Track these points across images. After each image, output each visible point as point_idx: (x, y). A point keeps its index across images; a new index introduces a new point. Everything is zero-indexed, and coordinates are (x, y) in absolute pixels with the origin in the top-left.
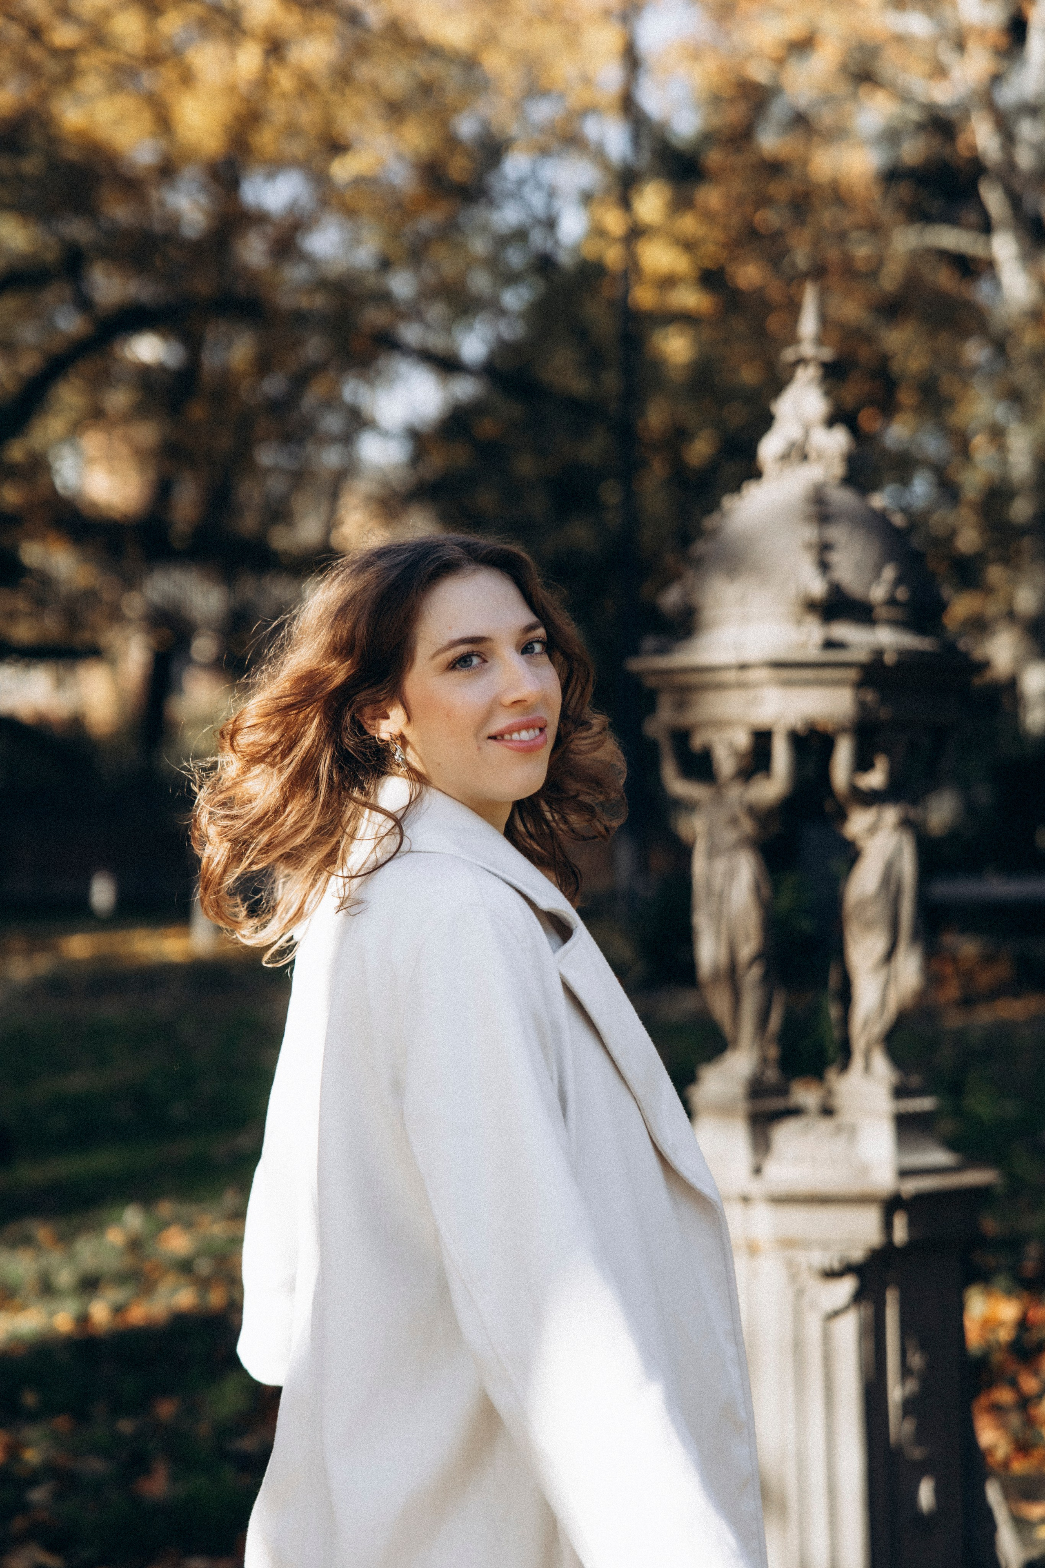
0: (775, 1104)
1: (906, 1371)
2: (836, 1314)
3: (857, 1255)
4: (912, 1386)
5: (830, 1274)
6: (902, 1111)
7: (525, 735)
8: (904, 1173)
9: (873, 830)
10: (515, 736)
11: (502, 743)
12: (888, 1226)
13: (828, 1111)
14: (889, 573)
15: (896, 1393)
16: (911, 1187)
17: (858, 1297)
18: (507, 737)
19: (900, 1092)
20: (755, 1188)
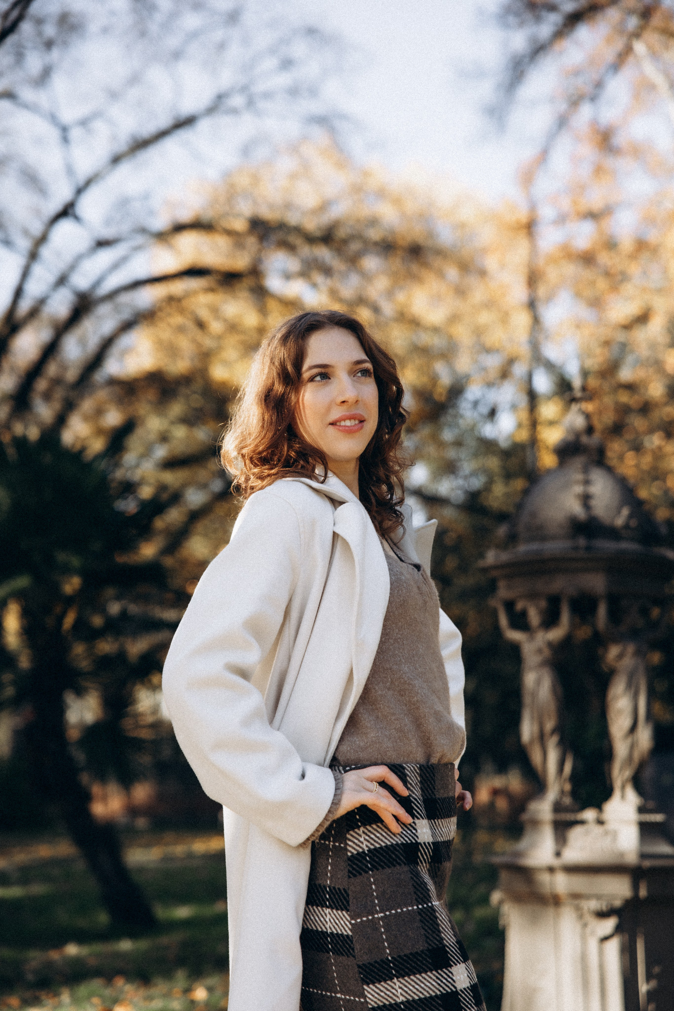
0: (569, 817)
1: (649, 977)
2: (605, 939)
3: (618, 903)
4: (653, 983)
5: (602, 915)
6: (643, 820)
7: (348, 423)
8: (643, 856)
9: (620, 656)
10: (343, 423)
11: (337, 427)
12: (635, 887)
13: (600, 822)
14: (625, 512)
15: (643, 988)
16: (647, 863)
17: (618, 929)
18: (338, 424)
19: (641, 810)
20: (555, 862)
